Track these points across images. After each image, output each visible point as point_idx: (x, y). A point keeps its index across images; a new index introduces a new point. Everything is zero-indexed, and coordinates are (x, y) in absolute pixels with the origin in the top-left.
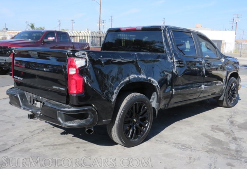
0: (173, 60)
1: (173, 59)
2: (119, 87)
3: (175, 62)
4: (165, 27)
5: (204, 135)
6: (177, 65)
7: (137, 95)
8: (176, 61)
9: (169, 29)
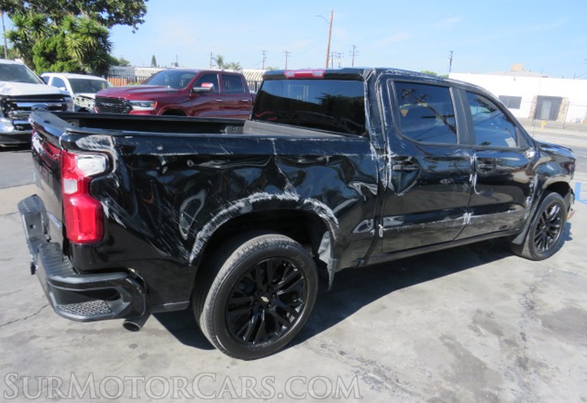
0: (385, 155)
1: (387, 153)
2: (213, 224)
3: (390, 160)
4: (374, 72)
5: (447, 341)
6: (394, 168)
7: (267, 243)
8: (392, 158)
9: (384, 76)
